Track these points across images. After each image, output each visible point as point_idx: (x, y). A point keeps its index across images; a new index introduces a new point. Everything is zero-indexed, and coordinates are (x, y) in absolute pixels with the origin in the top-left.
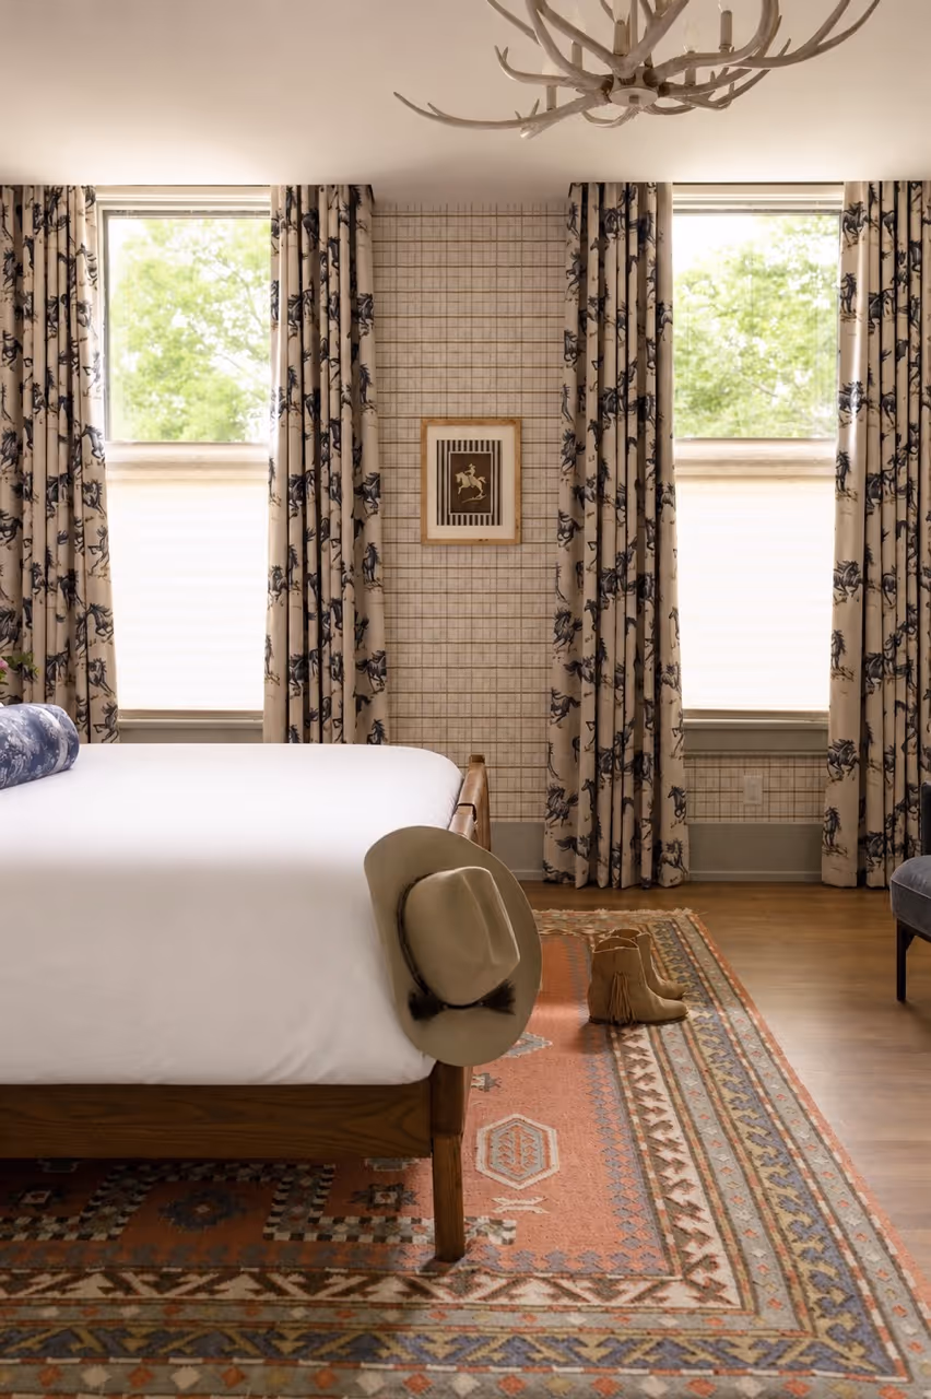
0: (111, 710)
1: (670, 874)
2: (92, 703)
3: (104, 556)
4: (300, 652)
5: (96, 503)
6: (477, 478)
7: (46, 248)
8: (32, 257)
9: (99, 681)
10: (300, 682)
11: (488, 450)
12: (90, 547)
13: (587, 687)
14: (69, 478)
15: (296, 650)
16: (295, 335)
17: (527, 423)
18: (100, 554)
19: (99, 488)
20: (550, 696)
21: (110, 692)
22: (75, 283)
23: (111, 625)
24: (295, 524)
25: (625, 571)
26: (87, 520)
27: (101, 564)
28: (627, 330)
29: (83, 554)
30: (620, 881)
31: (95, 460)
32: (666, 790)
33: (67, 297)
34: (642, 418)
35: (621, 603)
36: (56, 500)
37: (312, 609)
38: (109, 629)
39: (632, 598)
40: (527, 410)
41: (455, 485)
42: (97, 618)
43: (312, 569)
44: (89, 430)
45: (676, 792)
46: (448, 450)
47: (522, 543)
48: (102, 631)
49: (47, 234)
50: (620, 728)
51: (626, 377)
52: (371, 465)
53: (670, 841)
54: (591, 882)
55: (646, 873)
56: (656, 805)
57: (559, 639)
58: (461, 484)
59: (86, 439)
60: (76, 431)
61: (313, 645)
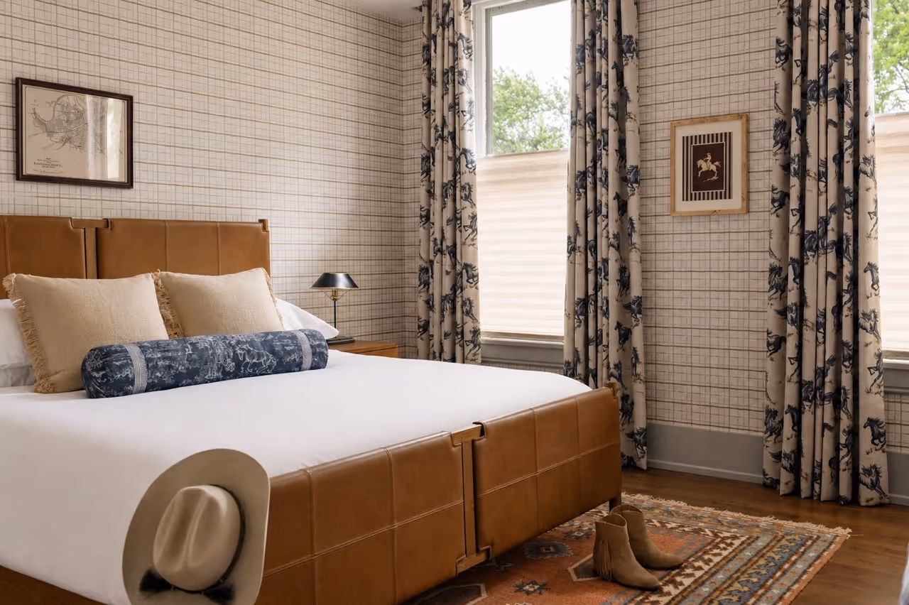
0: (476, 332)
1: (866, 494)
2: (465, 326)
3: (473, 231)
4: (582, 296)
5: (468, 197)
6: (713, 163)
7: (443, 39)
8: (436, 46)
9: (468, 313)
10: (581, 317)
11: (721, 141)
12: (464, 227)
13: (791, 329)
14: (454, 183)
15: (580, 294)
16: (580, 73)
17: (753, 116)
18: (470, 231)
19: (470, 189)
20: (766, 334)
21: (475, 320)
22: (457, 58)
23: (477, 276)
24: (580, 204)
25: (826, 232)
26: (463, 209)
27: (471, 236)
28: (827, 31)
29: (461, 231)
30: (819, 495)
31: (467, 170)
32: (862, 421)
33: (453, 68)
34: (841, 102)
35: (822, 259)
36: (447, 197)
37: (590, 266)
38: (475, 279)
39: (832, 256)
40: (752, 105)
41: (696, 169)
42: (467, 272)
43: (590, 237)
44: (465, 152)
45: (872, 423)
46: (692, 143)
47: (749, 212)
48: (471, 281)
49: (444, 29)
50: (820, 365)
51: (826, 70)
52: (632, 160)
53: (867, 466)
54: (796, 491)
55: (844, 490)
56: (854, 433)
57: (771, 288)
58: (701, 168)
59: (463, 158)
60: (458, 152)
61: (591, 292)
